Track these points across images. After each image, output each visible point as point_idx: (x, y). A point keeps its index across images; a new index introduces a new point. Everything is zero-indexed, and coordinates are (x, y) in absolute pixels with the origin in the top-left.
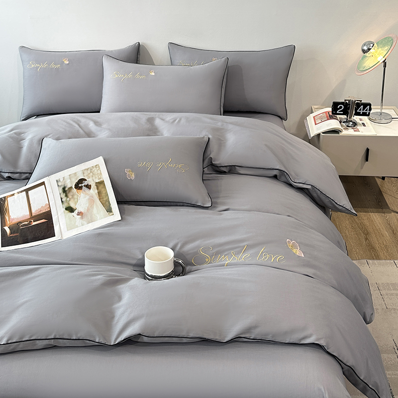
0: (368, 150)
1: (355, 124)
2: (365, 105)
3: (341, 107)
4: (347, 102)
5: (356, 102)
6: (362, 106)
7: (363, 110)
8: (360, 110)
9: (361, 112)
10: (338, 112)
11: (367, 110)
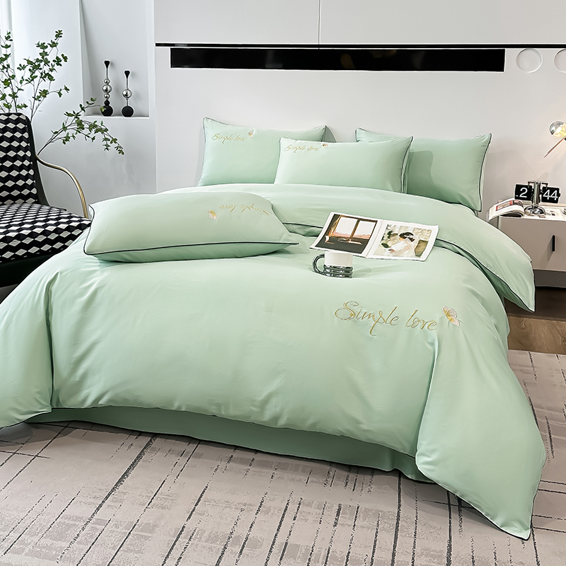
0: (554, 237)
1: (542, 212)
2: (552, 190)
3: (524, 190)
4: (531, 185)
6: (549, 191)
7: (550, 195)
8: (547, 194)
9: (548, 197)
10: (521, 196)
11: (554, 195)
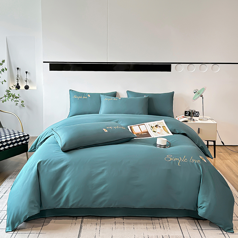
0: (199, 128)
1: (194, 120)
3: (188, 113)
4: (190, 111)
5: (193, 111)
10: (187, 115)
